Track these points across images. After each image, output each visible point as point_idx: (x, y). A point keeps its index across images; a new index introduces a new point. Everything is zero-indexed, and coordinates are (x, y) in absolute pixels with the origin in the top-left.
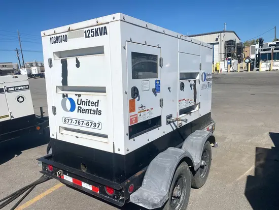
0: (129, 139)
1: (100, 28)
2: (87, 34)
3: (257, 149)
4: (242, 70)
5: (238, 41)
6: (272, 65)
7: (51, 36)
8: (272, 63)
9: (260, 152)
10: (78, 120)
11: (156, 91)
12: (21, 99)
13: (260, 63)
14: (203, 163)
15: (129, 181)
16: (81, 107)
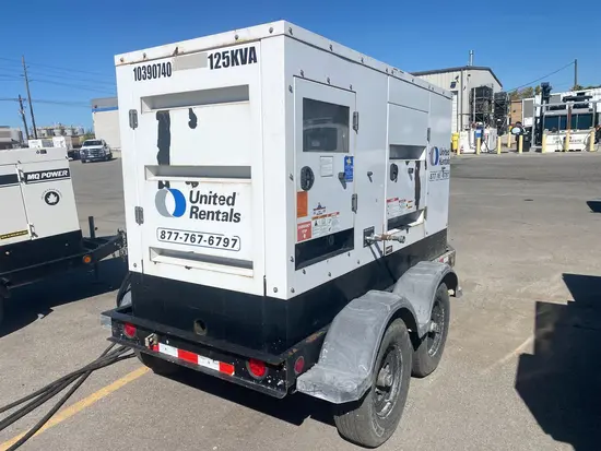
0: (296, 269)
1: (241, 50)
2: (215, 61)
3: (539, 305)
4: (505, 149)
5: (497, 89)
6: (568, 140)
7: (137, 66)
8: (569, 135)
9: (543, 311)
10: (190, 234)
11: (345, 177)
12: (52, 199)
13: (544, 135)
14: (433, 326)
15: (295, 350)
16: (197, 208)
